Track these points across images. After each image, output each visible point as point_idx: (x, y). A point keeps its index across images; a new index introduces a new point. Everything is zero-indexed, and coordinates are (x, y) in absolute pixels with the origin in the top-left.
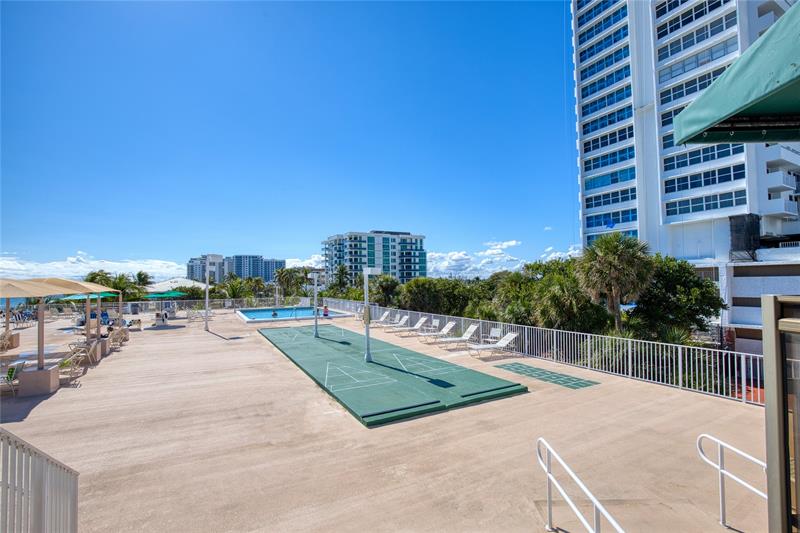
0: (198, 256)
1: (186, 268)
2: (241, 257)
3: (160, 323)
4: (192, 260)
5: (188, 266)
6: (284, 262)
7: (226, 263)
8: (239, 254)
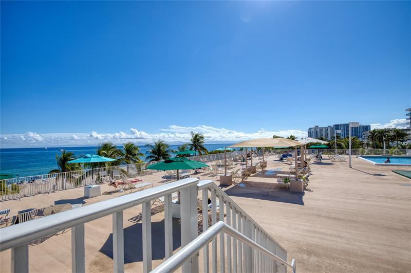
0: (313, 126)
1: (307, 133)
2: (338, 125)
3: (319, 161)
4: (310, 129)
5: (308, 132)
6: (369, 126)
7: (329, 129)
8: (337, 124)
